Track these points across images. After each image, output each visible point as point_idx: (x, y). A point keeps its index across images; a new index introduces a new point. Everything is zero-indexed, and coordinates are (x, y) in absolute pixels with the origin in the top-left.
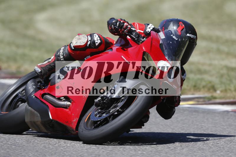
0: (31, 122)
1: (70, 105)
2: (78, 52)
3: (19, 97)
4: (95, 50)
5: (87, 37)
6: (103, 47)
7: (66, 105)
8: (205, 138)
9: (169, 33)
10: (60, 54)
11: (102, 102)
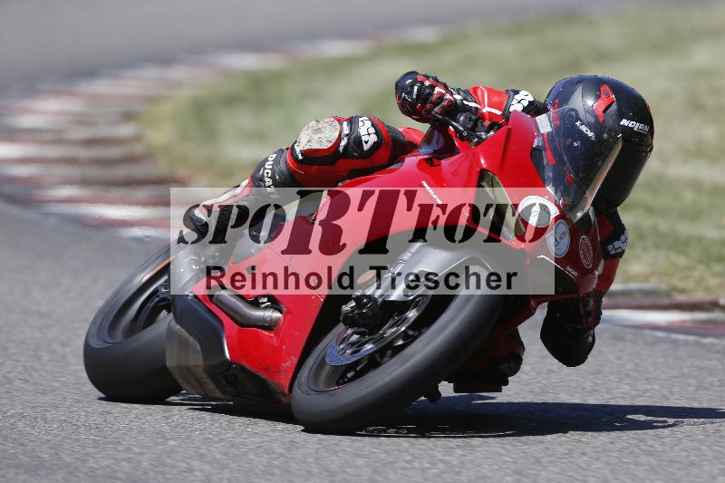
0: (179, 367)
1: (278, 319)
2: (315, 167)
3: (162, 296)
4: (361, 164)
5: (338, 127)
6: (383, 154)
7: (268, 319)
8: (671, 421)
9: (571, 116)
10: (266, 175)
11: (356, 312)
